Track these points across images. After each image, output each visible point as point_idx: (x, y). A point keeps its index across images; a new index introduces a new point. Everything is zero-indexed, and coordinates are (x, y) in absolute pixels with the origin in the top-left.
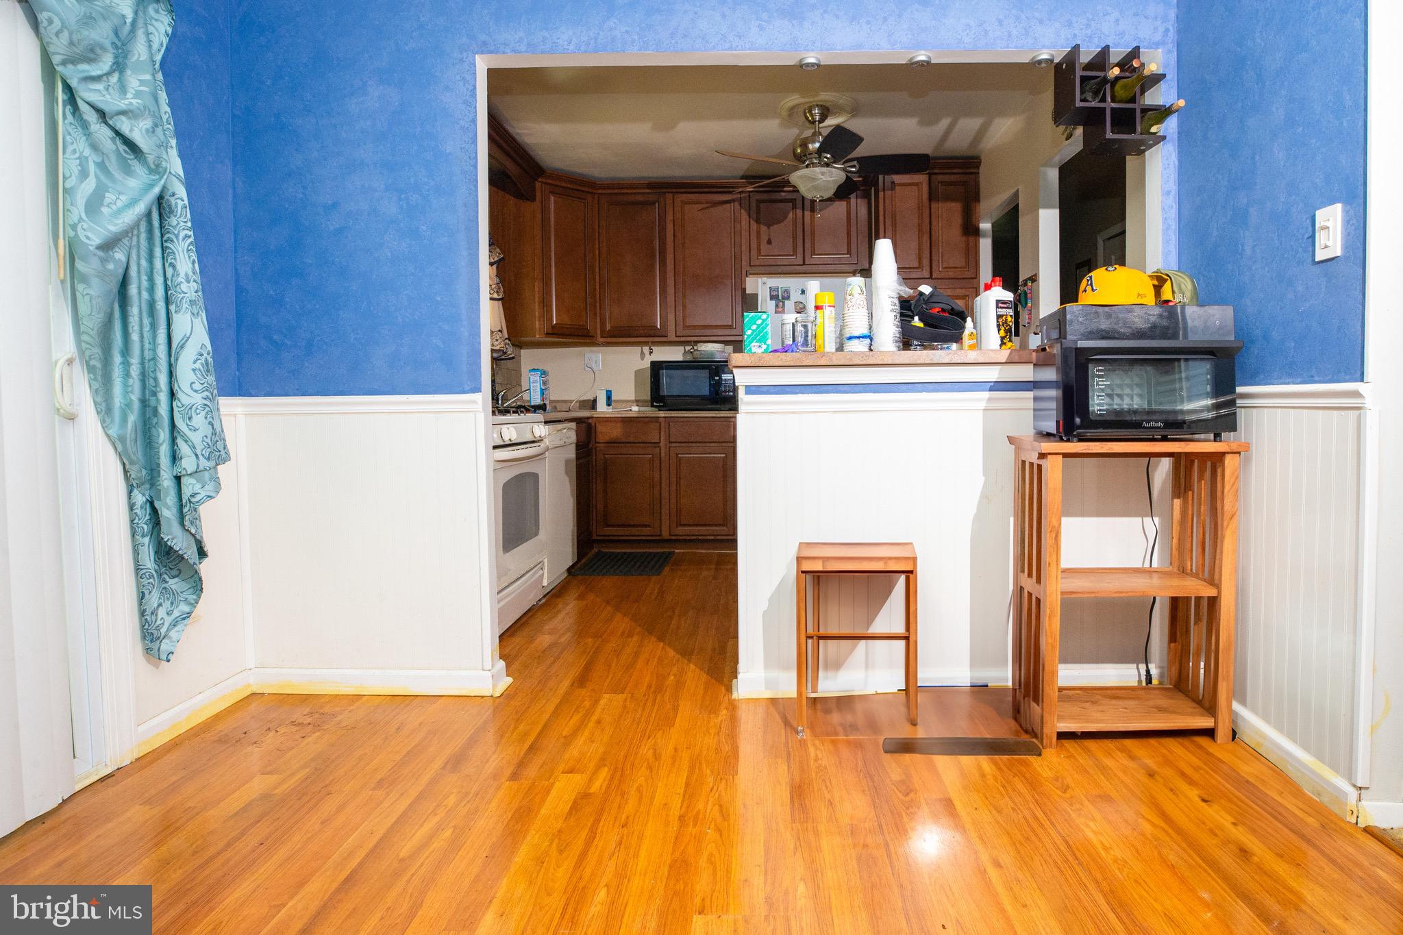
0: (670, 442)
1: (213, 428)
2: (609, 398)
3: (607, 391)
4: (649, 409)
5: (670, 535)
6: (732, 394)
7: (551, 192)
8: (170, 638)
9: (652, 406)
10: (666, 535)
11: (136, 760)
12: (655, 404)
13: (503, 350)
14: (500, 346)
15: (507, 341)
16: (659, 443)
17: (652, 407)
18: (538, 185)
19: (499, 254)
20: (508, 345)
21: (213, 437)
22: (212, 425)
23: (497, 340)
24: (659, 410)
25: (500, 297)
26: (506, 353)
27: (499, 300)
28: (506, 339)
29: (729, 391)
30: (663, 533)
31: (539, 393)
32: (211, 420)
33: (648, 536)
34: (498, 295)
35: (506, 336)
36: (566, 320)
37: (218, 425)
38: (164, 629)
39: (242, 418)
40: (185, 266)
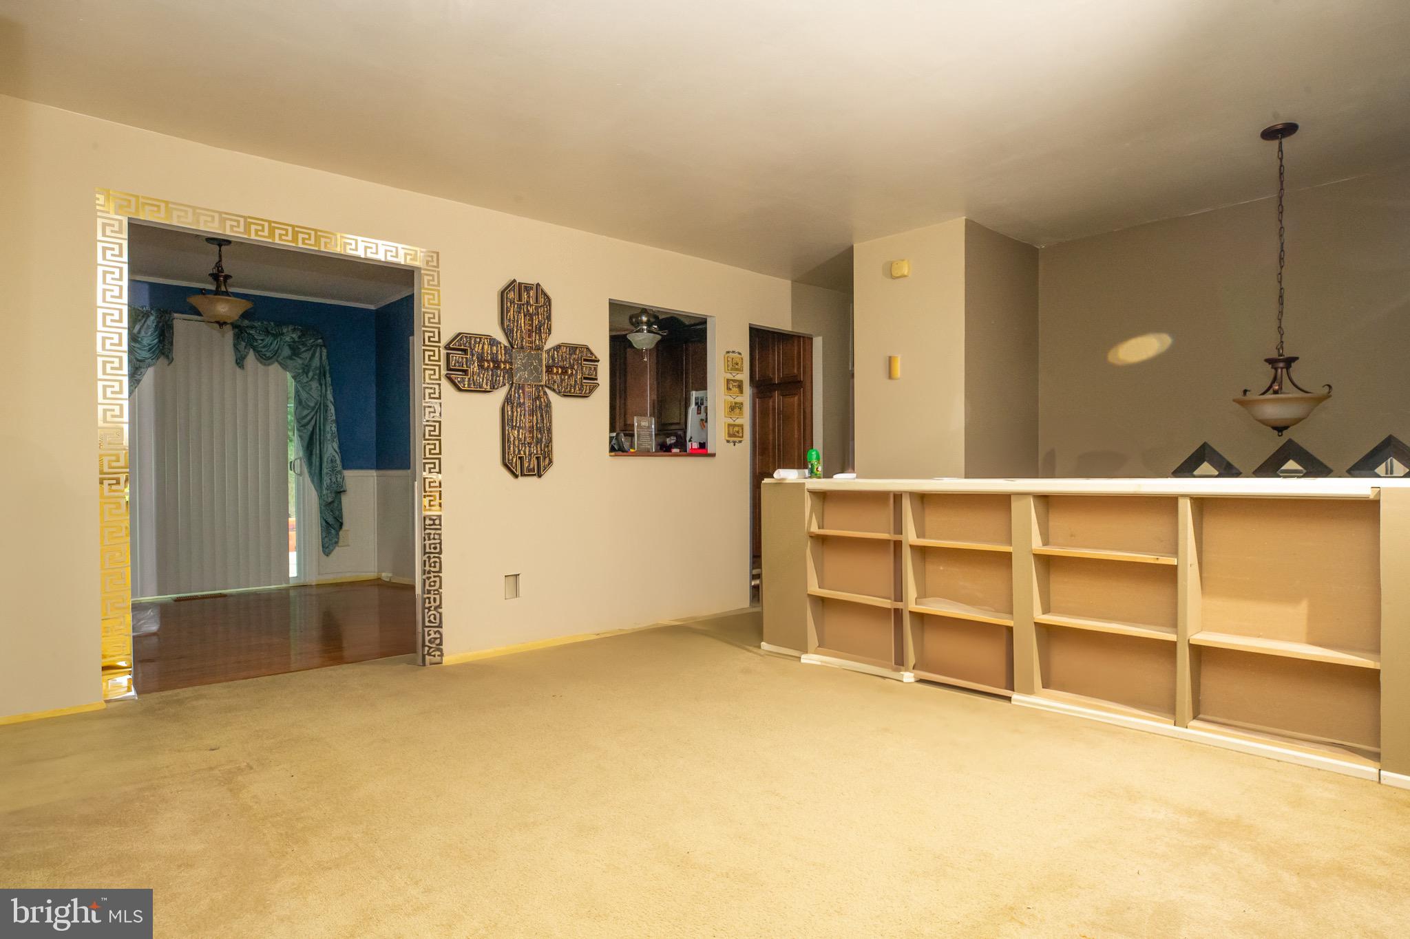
8: (328, 548)
11: (317, 585)
21: (331, 483)
22: (331, 479)
32: (331, 477)
37: (334, 480)
38: (327, 545)
39: (376, 478)
40: (328, 429)
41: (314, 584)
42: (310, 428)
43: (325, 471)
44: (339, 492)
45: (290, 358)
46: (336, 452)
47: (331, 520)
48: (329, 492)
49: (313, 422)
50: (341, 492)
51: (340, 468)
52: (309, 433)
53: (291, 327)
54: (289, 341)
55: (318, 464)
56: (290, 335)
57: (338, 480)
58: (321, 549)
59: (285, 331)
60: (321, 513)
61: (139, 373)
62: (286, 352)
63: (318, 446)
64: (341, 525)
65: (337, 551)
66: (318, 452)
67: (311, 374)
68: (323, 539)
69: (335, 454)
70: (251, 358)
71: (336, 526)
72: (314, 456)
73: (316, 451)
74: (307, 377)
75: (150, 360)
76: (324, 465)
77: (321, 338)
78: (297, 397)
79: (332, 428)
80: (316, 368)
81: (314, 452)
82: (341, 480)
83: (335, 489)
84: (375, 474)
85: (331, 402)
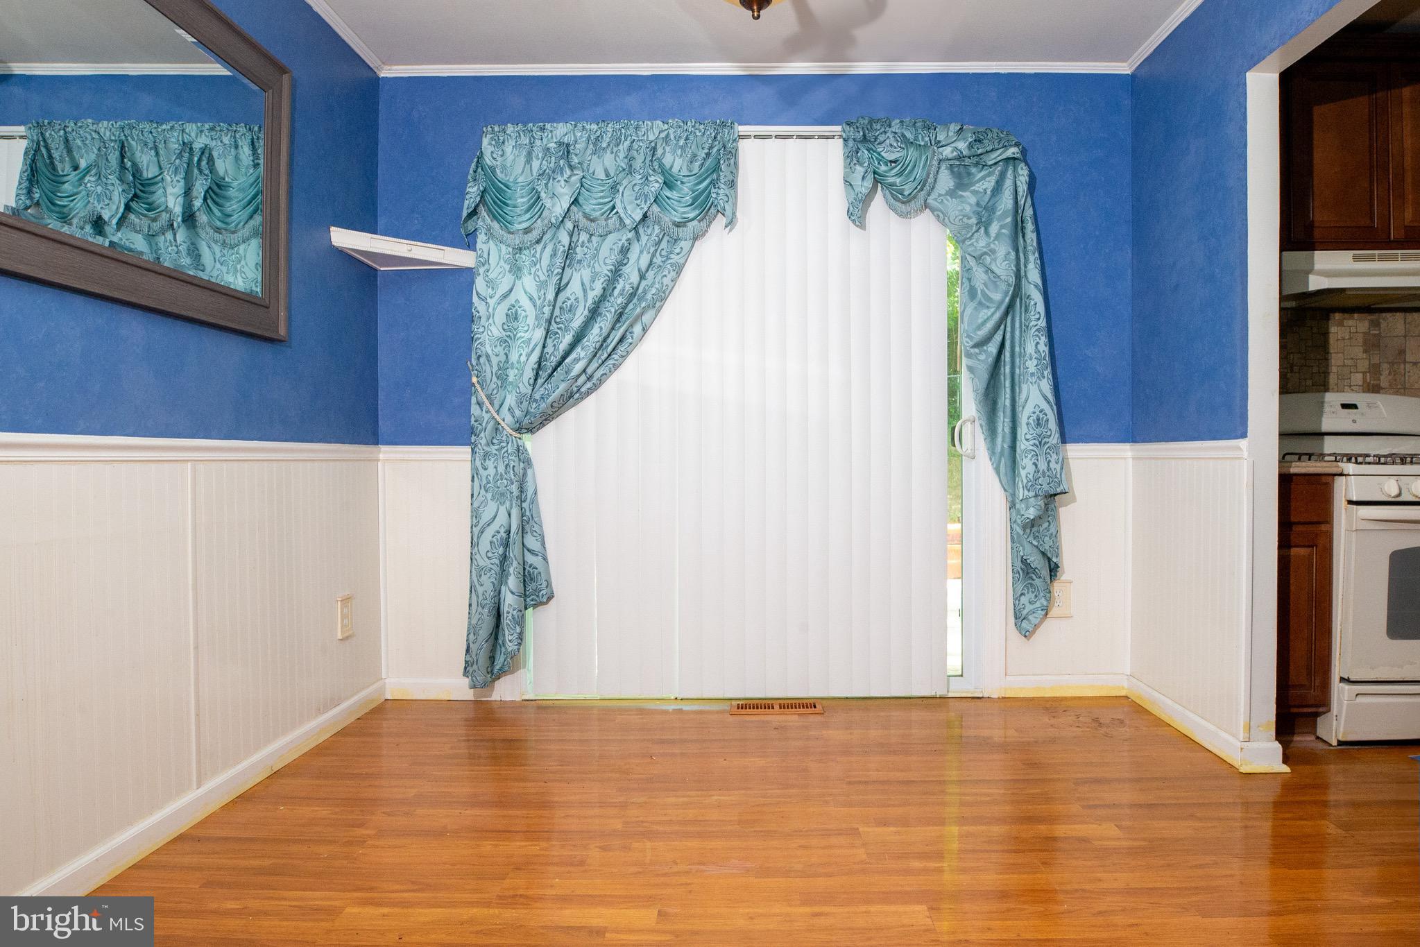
1: (1036, 468)
8: (1028, 620)
11: (1003, 698)
21: (1036, 474)
22: (1036, 466)
32: (1036, 461)
37: (1042, 466)
38: (1025, 612)
39: (1130, 461)
40: (1030, 349)
41: (995, 696)
42: (992, 348)
43: (1023, 445)
44: (1052, 499)
45: (952, 193)
46: (1049, 402)
47: (1036, 560)
48: (1032, 494)
49: (998, 338)
50: (1055, 495)
51: (1055, 439)
52: (991, 360)
53: (954, 127)
54: (950, 156)
55: (1007, 430)
56: (954, 143)
57: (1053, 465)
58: (1012, 620)
59: (941, 137)
60: (1013, 541)
61: (678, 250)
62: (945, 181)
63: (1008, 390)
64: (1054, 570)
65: (1051, 631)
66: (1008, 403)
67: (994, 229)
68: (1017, 599)
69: (1045, 406)
70: (879, 202)
71: (1045, 573)
72: (1001, 414)
73: (1005, 400)
74: (987, 233)
75: (695, 222)
76: (1022, 430)
77: (1016, 145)
78: (966, 284)
79: (1034, 347)
80: (1004, 215)
81: (1000, 405)
82: (1058, 467)
83: (1045, 487)
84: (1129, 454)
85: (1036, 286)
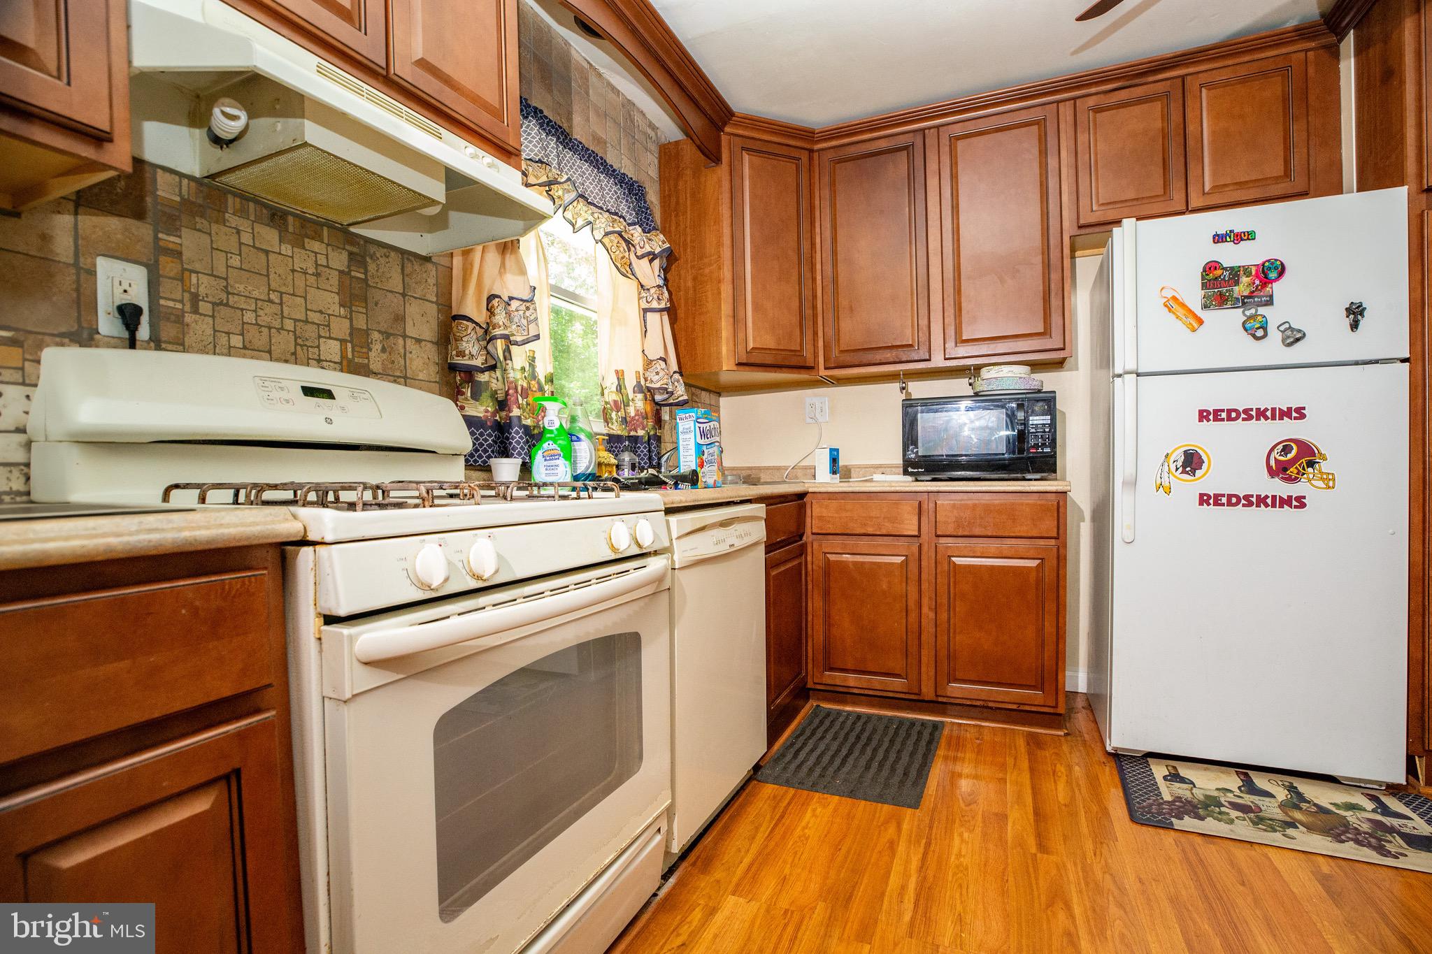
0: (938, 536)
2: (834, 461)
3: (831, 450)
4: (902, 478)
5: (937, 696)
6: (1048, 450)
7: (743, 149)
9: (906, 472)
10: (928, 692)
12: (910, 470)
13: (666, 389)
14: (662, 382)
15: (677, 376)
16: (918, 536)
17: (904, 474)
18: (724, 138)
19: (664, 242)
20: (678, 381)
23: (657, 373)
24: (917, 480)
25: (663, 306)
26: (672, 393)
27: (661, 310)
28: (675, 372)
29: (1044, 445)
30: (924, 690)
31: (693, 452)
33: (897, 692)
34: (659, 304)
35: (675, 368)
36: (769, 342)
